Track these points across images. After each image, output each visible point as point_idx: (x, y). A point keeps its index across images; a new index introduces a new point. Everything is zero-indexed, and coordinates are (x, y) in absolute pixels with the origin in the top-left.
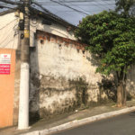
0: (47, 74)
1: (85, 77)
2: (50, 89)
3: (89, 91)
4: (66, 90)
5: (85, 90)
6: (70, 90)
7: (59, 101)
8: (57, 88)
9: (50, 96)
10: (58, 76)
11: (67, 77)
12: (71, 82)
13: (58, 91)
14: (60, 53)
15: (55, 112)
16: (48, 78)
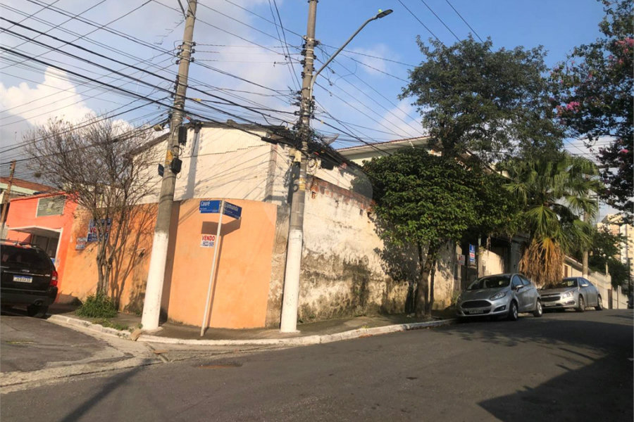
0: (314, 250)
1: (367, 260)
2: (317, 274)
3: (372, 285)
4: (339, 278)
5: (365, 281)
6: (345, 279)
7: (328, 296)
8: (326, 273)
9: (316, 286)
10: (329, 254)
11: (342, 256)
12: (347, 266)
13: (328, 279)
14: (336, 214)
15: (320, 313)
16: (316, 256)
